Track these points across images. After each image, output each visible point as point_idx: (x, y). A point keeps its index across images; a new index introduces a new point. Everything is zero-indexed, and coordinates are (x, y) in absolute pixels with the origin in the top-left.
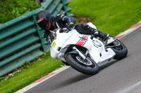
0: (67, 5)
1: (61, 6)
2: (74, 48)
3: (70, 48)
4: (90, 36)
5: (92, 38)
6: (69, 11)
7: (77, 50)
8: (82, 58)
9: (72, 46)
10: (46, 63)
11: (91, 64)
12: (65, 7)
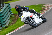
0: (11, 10)
1: (9, 10)
2: (29, 18)
3: (28, 18)
4: (34, 14)
5: (35, 15)
6: (12, 12)
7: (30, 19)
8: (32, 21)
9: (28, 17)
10: (3, 32)
11: (35, 23)
12: (10, 11)
